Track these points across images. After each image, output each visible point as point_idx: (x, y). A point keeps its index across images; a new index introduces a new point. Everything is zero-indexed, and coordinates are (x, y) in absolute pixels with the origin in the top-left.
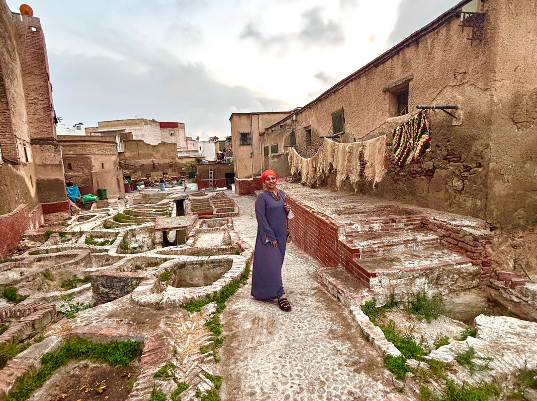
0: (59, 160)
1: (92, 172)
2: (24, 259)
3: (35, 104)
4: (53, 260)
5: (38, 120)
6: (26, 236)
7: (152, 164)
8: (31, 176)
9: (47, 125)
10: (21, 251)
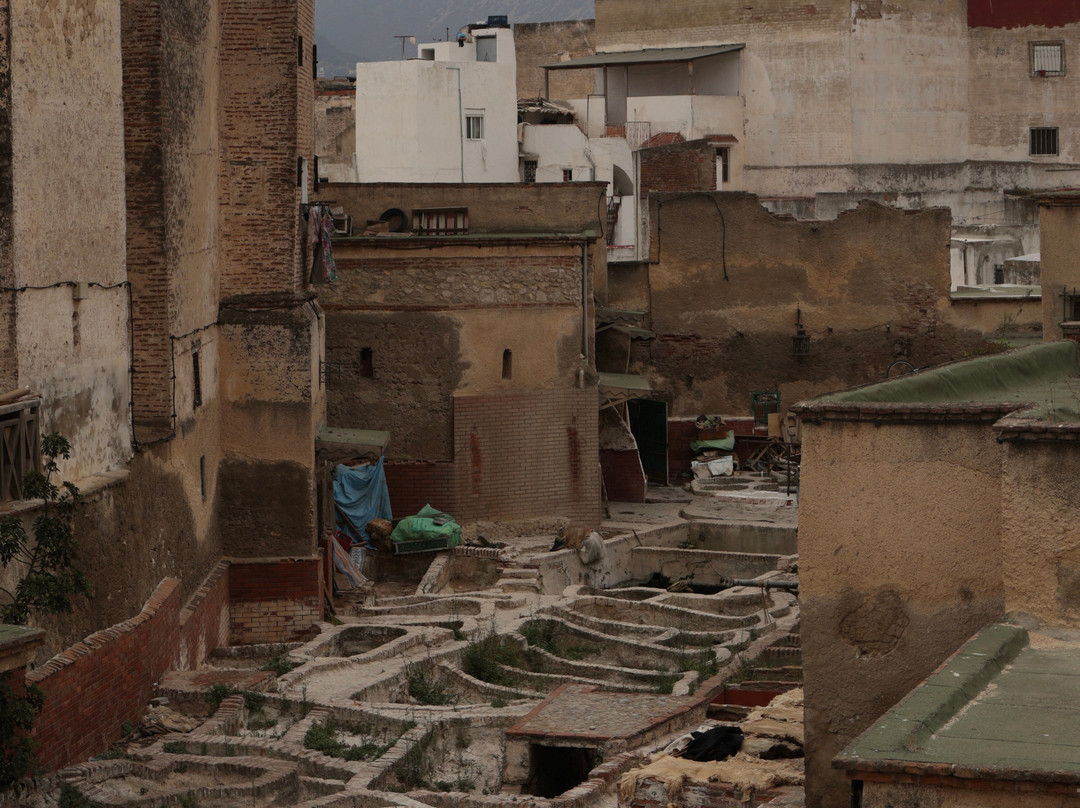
0: (302, 385)
1: (457, 394)
2: (151, 759)
3: (248, 162)
4: (210, 775)
5: (252, 225)
6: (163, 693)
7: (793, 331)
8: (202, 460)
9: (278, 246)
10: (148, 735)
